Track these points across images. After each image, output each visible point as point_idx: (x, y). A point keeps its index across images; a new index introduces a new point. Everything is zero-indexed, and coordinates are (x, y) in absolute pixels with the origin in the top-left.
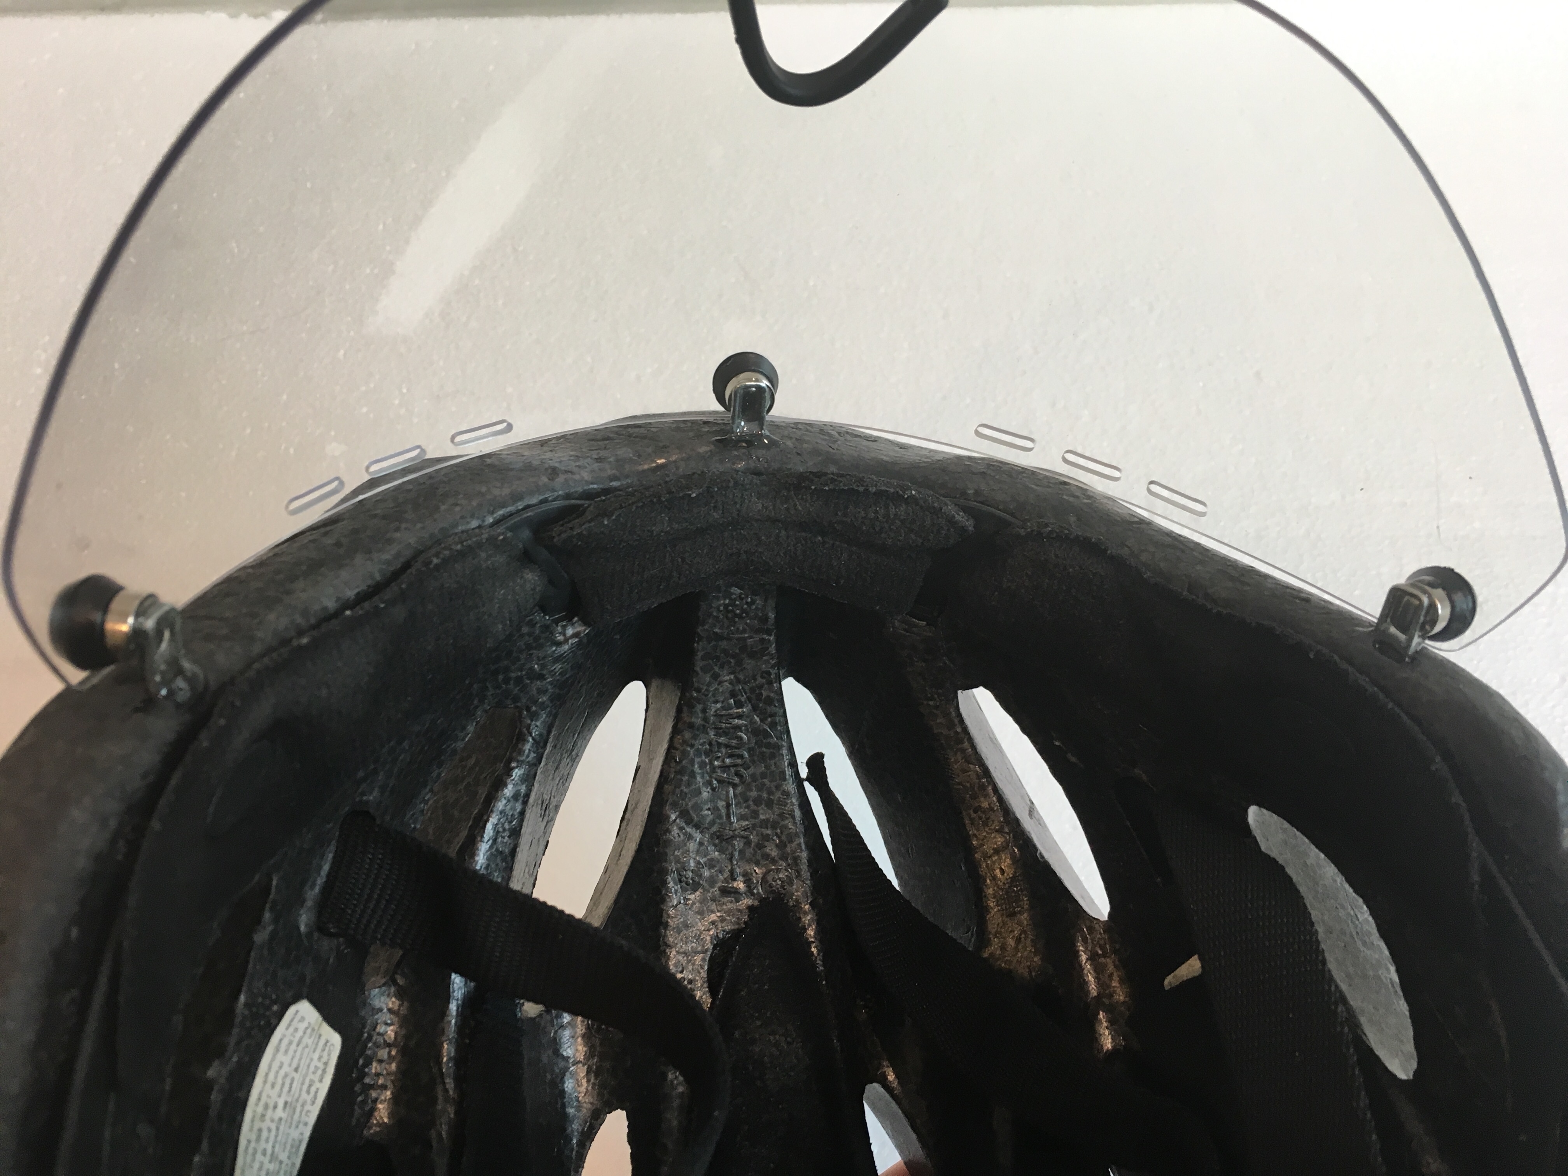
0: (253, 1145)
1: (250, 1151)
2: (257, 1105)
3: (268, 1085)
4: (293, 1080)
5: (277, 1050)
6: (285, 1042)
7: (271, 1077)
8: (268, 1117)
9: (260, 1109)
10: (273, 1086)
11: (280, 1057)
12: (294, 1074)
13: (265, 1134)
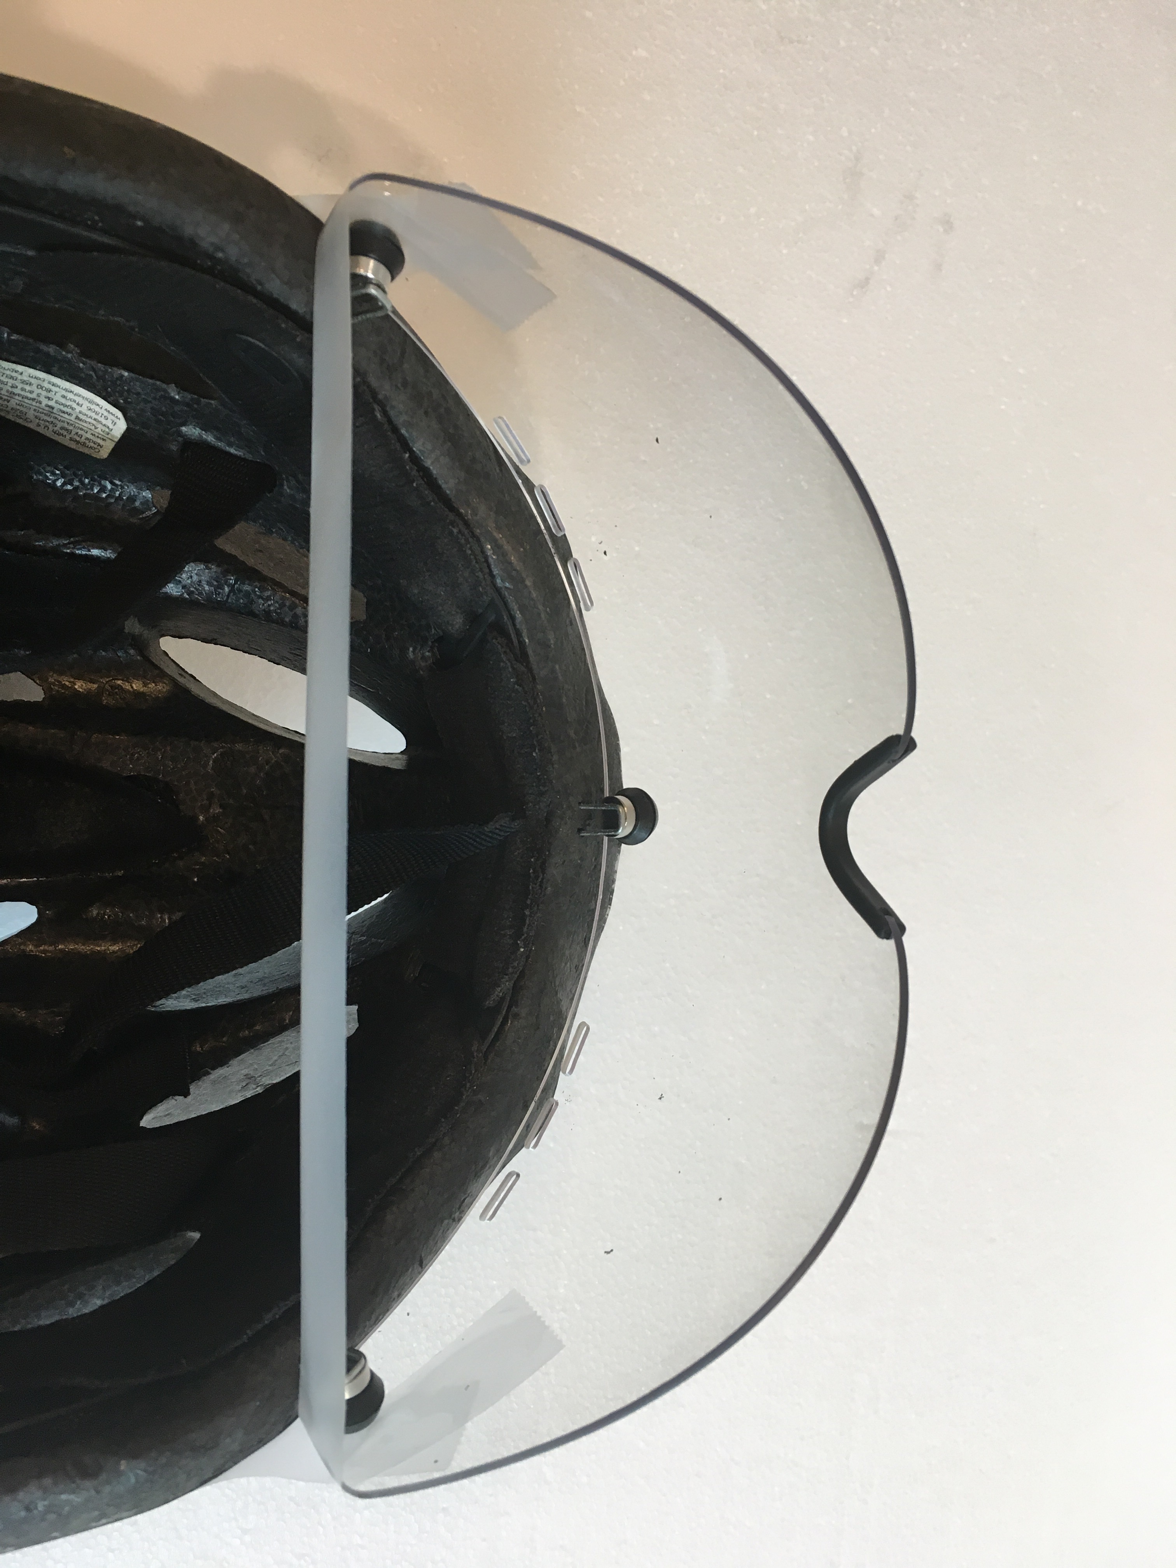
0: (19, 377)
1: (14, 374)
2: (49, 383)
3: (64, 393)
4: (69, 414)
5: (91, 402)
6: (97, 409)
7: (70, 396)
8: (40, 391)
9: (46, 385)
10: (64, 397)
11: (86, 404)
12: (74, 416)
13: (28, 388)
